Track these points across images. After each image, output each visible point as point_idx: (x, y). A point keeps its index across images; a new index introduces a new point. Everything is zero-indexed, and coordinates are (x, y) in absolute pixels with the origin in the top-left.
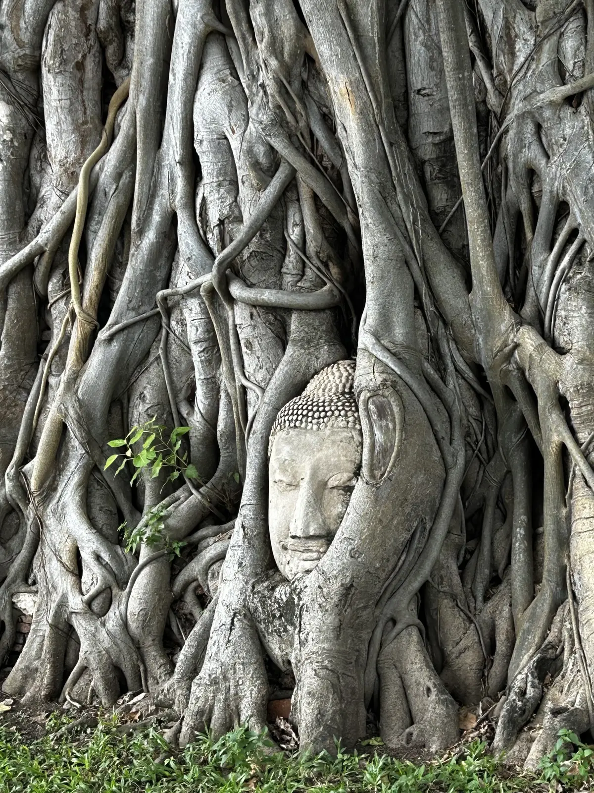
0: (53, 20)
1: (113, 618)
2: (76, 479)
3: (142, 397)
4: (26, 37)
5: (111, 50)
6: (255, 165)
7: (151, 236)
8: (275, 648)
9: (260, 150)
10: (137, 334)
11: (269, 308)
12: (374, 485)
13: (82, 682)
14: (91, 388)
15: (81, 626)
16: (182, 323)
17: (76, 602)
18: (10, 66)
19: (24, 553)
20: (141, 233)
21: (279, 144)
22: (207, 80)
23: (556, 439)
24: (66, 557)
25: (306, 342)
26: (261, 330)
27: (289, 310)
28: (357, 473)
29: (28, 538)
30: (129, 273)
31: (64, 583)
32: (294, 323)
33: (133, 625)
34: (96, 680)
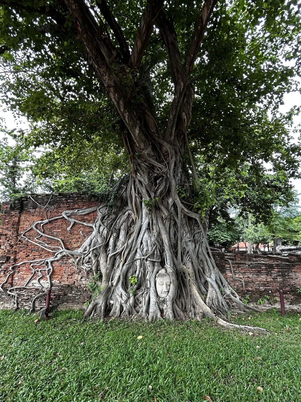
0: (124, 224)
1: (128, 304)
2: (121, 284)
3: (130, 272)
4: (120, 226)
5: (129, 228)
6: (153, 244)
7: (134, 252)
8: (161, 307)
9: (154, 242)
10: (130, 264)
11: (152, 261)
12: (173, 284)
13: (124, 314)
14: (124, 271)
15: (124, 305)
16: (136, 263)
17: (123, 302)
18: (117, 229)
19: (111, 294)
20: (133, 251)
21: (156, 242)
22: (146, 234)
23: (189, 279)
24: (120, 295)
25: (158, 266)
26: (151, 264)
27: (155, 262)
28: (170, 283)
29: (112, 292)
30: (130, 256)
31: (119, 299)
32: (156, 264)
33: (131, 305)
34: (127, 313)
